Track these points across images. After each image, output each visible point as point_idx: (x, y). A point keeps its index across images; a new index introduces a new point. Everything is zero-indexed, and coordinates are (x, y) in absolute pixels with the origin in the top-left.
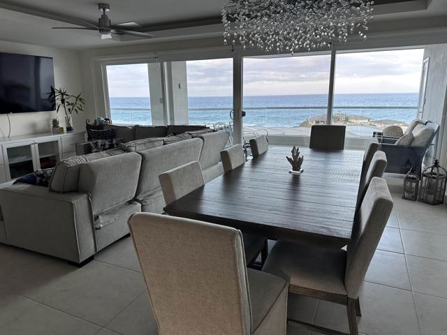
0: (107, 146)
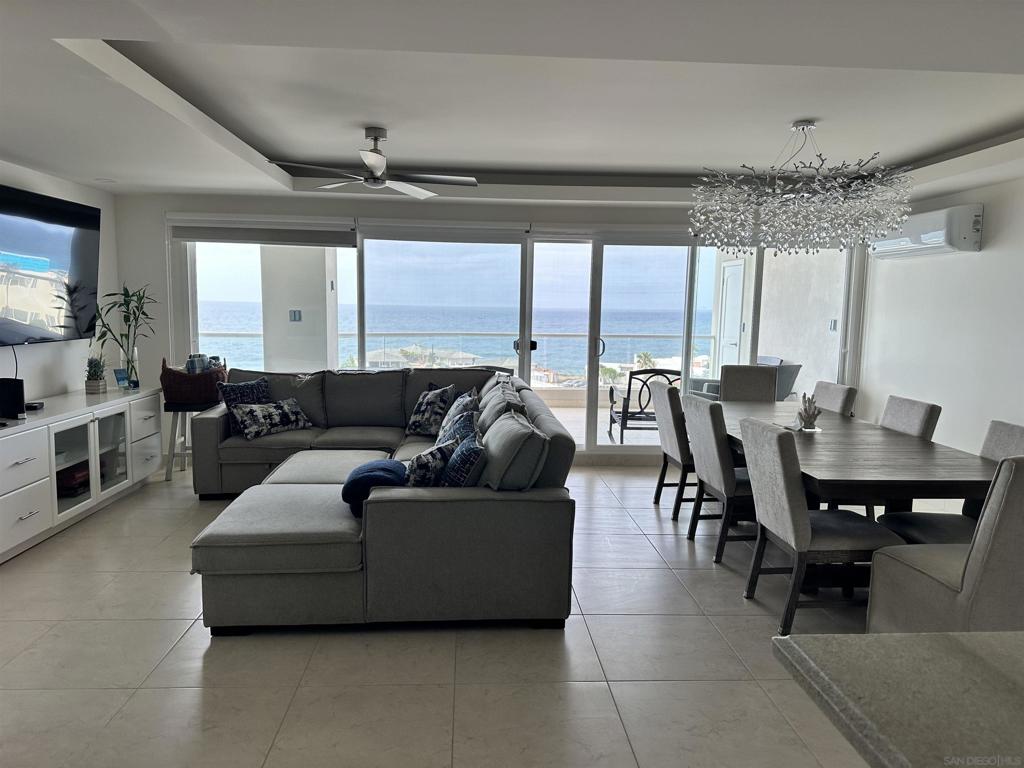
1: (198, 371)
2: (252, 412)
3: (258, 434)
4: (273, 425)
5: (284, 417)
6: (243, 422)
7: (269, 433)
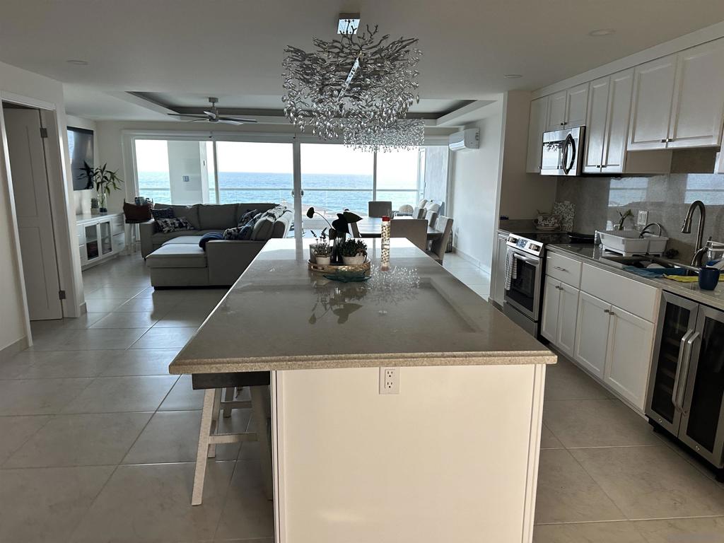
0: (177, 225)
1: (141, 204)
2: (166, 222)
3: (169, 231)
4: (176, 228)
5: (181, 225)
6: (162, 226)
7: (174, 231)
